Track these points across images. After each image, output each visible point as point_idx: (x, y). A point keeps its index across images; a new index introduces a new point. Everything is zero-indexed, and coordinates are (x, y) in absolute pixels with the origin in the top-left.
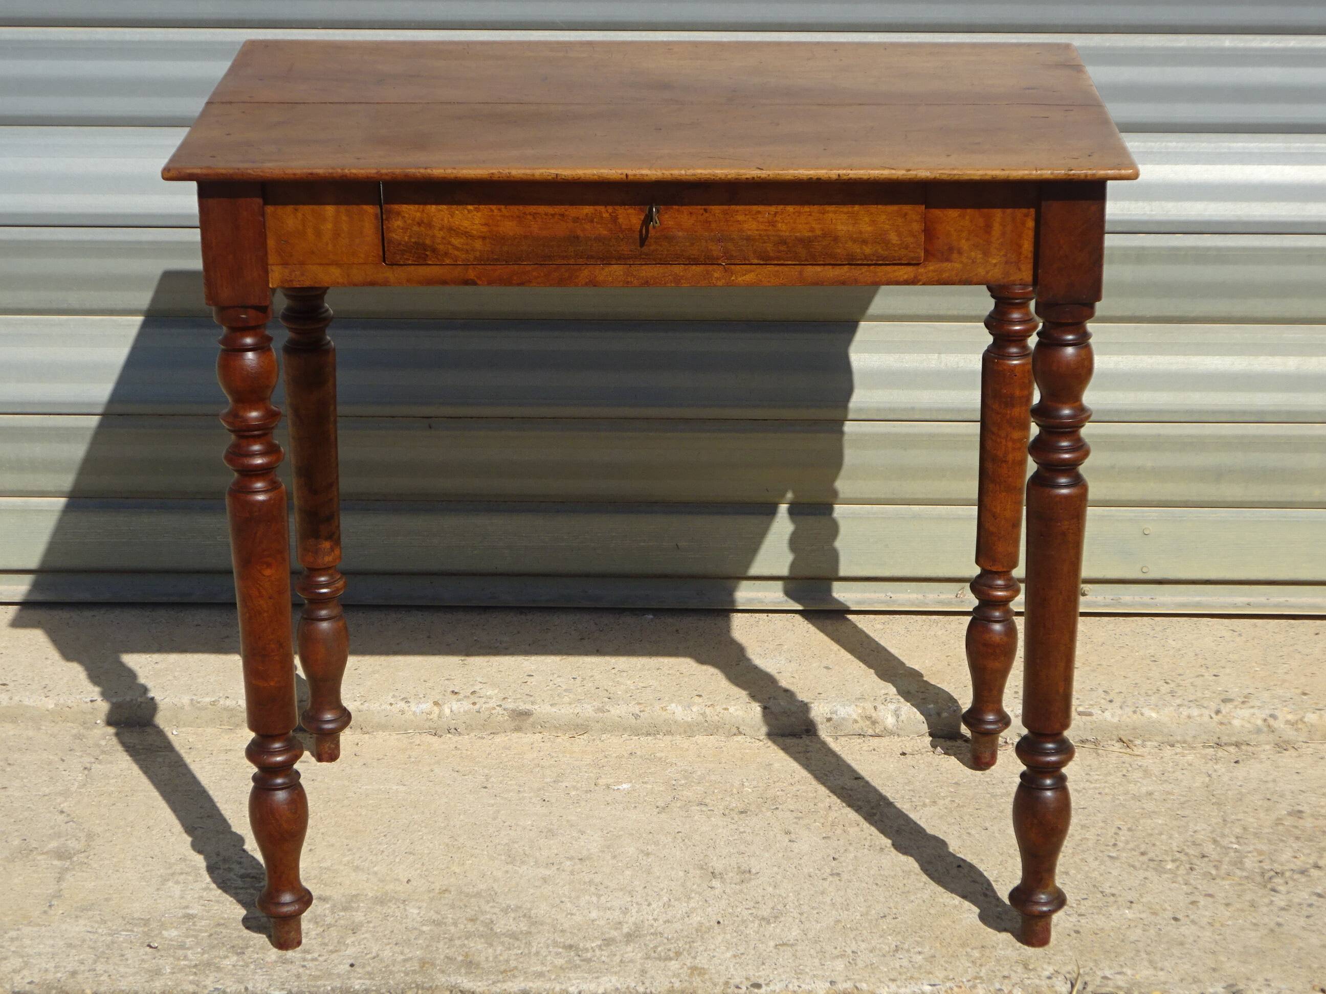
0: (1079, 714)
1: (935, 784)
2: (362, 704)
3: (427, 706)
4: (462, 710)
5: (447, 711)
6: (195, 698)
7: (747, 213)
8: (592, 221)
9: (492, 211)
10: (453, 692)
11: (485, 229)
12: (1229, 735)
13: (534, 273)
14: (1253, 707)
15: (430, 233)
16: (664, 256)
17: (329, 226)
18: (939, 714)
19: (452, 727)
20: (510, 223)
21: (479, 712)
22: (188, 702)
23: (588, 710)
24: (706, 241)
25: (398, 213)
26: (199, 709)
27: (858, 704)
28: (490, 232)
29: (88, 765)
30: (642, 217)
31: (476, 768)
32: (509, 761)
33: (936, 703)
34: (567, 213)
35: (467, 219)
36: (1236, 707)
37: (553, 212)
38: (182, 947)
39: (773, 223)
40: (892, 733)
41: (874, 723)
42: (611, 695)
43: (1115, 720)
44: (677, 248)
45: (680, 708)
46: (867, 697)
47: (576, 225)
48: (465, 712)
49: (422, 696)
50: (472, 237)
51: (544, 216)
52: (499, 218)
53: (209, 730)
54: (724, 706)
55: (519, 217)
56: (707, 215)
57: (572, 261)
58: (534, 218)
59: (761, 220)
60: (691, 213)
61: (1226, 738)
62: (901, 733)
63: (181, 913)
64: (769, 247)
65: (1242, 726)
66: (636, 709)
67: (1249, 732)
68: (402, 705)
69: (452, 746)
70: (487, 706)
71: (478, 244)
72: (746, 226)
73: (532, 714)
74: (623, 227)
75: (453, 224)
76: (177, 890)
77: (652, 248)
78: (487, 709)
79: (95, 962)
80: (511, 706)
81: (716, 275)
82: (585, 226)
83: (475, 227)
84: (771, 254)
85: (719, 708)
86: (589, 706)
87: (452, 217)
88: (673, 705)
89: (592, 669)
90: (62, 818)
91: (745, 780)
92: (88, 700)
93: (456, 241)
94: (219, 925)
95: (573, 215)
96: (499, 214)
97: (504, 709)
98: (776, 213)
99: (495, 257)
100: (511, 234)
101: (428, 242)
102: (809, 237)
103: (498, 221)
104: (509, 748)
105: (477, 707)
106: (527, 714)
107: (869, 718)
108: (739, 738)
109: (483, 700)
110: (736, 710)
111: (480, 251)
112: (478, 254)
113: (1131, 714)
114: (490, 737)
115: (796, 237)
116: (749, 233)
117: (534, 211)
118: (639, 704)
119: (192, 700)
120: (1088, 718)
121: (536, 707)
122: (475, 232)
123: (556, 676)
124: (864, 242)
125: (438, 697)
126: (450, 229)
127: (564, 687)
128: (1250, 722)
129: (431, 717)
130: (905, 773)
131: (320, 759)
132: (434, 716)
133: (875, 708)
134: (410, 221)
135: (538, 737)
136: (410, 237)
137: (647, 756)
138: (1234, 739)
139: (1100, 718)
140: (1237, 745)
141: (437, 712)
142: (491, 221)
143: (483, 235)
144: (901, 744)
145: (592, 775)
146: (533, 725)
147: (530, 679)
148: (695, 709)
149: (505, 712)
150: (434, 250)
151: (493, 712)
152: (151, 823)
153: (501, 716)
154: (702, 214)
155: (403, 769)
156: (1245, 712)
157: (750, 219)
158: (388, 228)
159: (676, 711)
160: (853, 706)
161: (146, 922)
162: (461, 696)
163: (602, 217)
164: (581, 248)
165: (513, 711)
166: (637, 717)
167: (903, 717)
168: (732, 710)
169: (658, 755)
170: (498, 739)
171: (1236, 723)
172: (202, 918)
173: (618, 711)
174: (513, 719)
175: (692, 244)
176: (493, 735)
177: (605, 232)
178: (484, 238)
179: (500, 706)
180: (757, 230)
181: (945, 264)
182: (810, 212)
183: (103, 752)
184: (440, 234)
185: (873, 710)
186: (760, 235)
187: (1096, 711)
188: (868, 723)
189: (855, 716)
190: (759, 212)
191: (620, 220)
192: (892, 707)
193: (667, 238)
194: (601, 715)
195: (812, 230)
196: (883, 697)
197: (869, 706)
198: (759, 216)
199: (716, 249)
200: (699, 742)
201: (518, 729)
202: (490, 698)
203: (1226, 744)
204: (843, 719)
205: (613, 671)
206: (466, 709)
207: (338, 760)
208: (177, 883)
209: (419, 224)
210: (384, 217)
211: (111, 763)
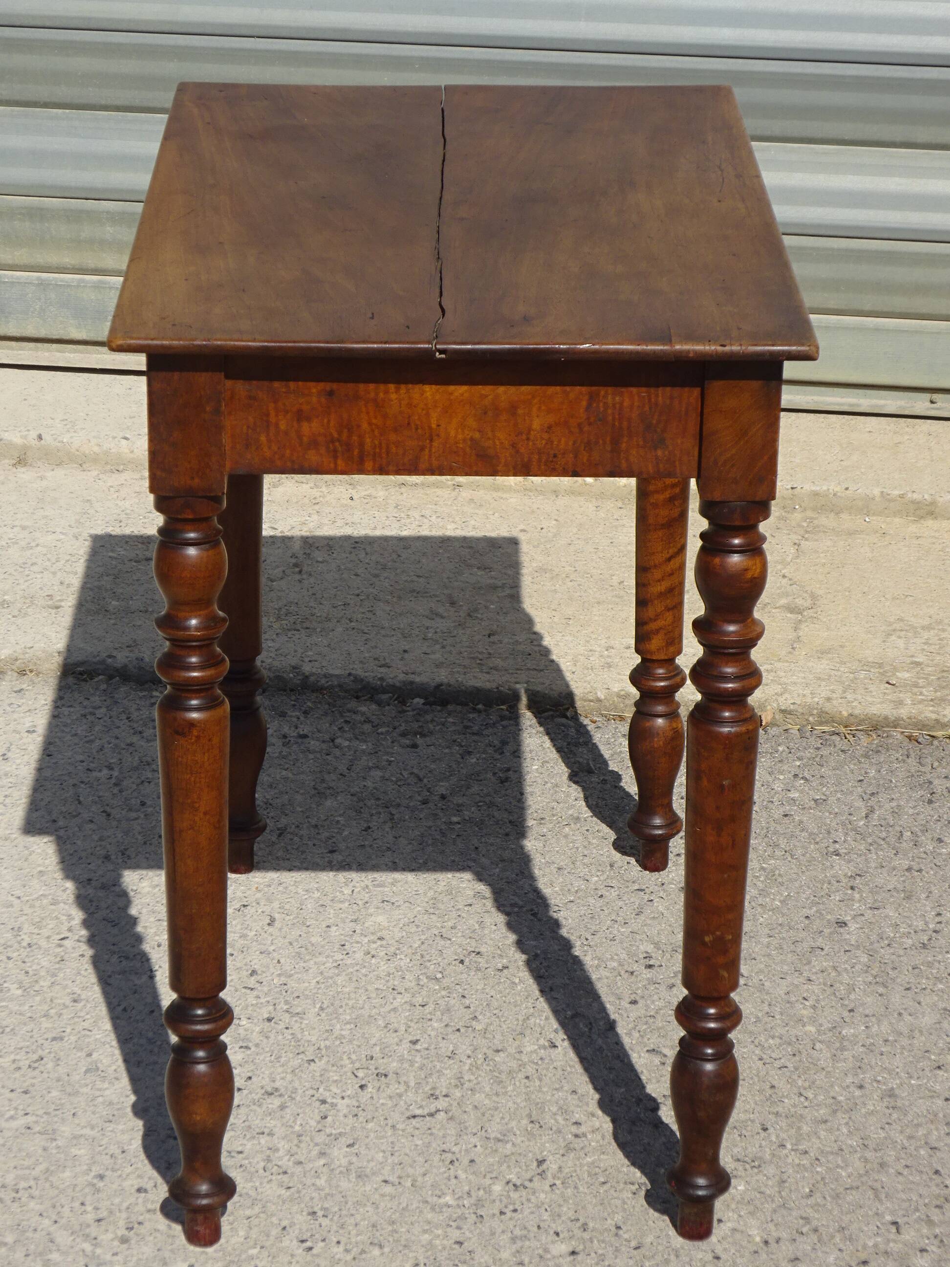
6: (885, 490)
22: (879, 494)
26: (890, 501)
29: (797, 541)
38: (916, 685)
53: (897, 520)
63: (909, 660)
76: (901, 643)
79: (844, 692)
90: (785, 581)
92: (789, 487)
94: (944, 671)
119: (882, 492)
152: (866, 590)
161: (881, 665)
172: (928, 666)
183: (807, 532)
208: (900, 637)
211: (817, 540)
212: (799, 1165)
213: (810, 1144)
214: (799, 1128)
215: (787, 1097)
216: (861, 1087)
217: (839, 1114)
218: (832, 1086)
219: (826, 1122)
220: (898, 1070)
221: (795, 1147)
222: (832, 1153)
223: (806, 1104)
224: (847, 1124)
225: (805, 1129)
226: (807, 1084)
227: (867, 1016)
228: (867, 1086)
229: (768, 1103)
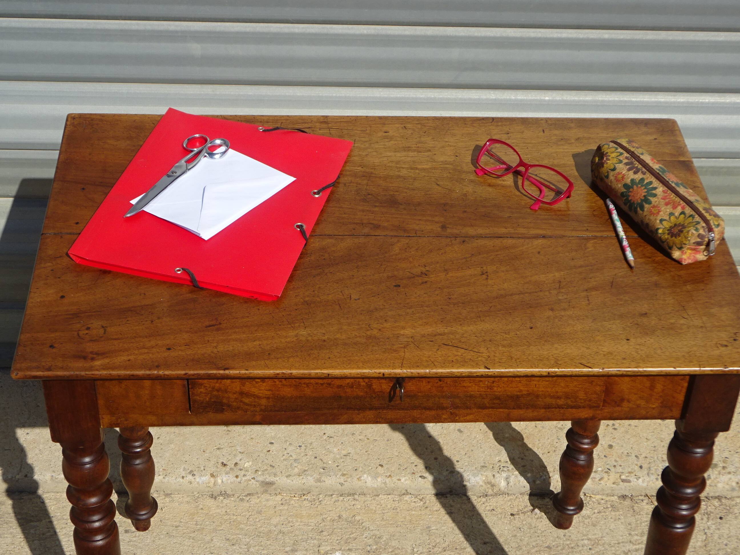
0: (622, 481)
1: (536, 549)
2: (164, 478)
3: (206, 478)
4: (229, 482)
5: (220, 481)
6: (54, 474)
7: (472, 381)
8: (352, 387)
9: (275, 382)
10: (222, 463)
11: (269, 393)
12: (714, 492)
13: (306, 418)
14: (729, 473)
15: (226, 395)
16: (406, 407)
17: (147, 392)
18: (534, 481)
19: (223, 491)
20: (289, 389)
21: (240, 483)
23: (310, 481)
24: (439, 398)
25: (201, 384)
27: (483, 473)
28: (273, 394)
30: (391, 385)
31: (240, 536)
32: (261, 527)
33: (532, 471)
34: (333, 383)
35: (255, 387)
36: (719, 473)
37: (322, 382)
39: (491, 388)
40: (503, 493)
41: (493, 486)
42: (325, 465)
43: (645, 485)
44: (416, 402)
45: (369, 478)
46: (487, 465)
47: (339, 389)
48: (231, 483)
49: (202, 468)
50: (259, 397)
51: (314, 385)
52: (279, 386)
54: (398, 478)
55: (296, 386)
56: (441, 383)
57: (335, 411)
58: (307, 386)
59: (483, 385)
60: (428, 382)
61: (713, 493)
62: (510, 492)
64: (486, 401)
65: (724, 487)
66: (342, 480)
67: (727, 490)
68: (190, 477)
69: (224, 510)
70: (245, 478)
71: (264, 402)
72: (470, 389)
73: (275, 484)
74: (376, 390)
75: (244, 390)
77: (397, 402)
78: (246, 481)
80: (261, 479)
81: (444, 416)
82: (347, 390)
83: (261, 392)
84: (488, 405)
85: (395, 479)
86: (311, 478)
87: (244, 386)
88: (365, 476)
89: (311, 435)
91: (414, 546)
93: (246, 400)
95: (338, 384)
96: (280, 384)
97: (257, 481)
98: (493, 382)
99: (277, 409)
100: (289, 395)
101: (225, 401)
102: (517, 396)
103: (279, 388)
104: (260, 512)
105: (239, 479)
106: (271, 484)
107: (489, 483)
108: (407, 498)
109: (243, 473)
110: (406, 480)
111: (265, 406)
112: (263, 407)
113: (655, 480)
114: (248, 499)
115: (508, 396)
116: (472, 393)
117: (308, 382)
118: (343, 475)
120: (628, 484)
121: (277, 479)
122: (261, 395)
123: (288, 443)
124: (559, 398)
125: (213, 470)
126: (242, 393)
127: (294, 457)
128: (728, 484)
129: (209, 485)
130: (516, 536)
131: (138, 529)
132: (211, 484)
133: (494, 476)
134: (210, 389)
135: (279, 498)
136: (210, 398)
137: (350, 519)
138: (717, 494)
139: (635, 483)
140: (719, 498)
141: (213, 482)
142: (274, 389)
143: (268, 396)
144: (510, 503)
145: (315, 541)
146: (275, 489)
147: (272, 448)
148: (379, 479)
149: (257, 483)
150: (229, 406)
151: (250, 482)
153: (254, 484)
154: (437, 383)
155: (193, 539)
156: (725, 478)
157: (474, 385)
158: (193, 394)
159: (367, 481)
160: (480, 475)
162: (228, 468)
163: (360, 385)
164: (343, 403)
165: (262, 482)
166: (342, 484)
167: (511, 484)
168: (403, 480)
169: (358, 518)
170: (254, 500)
171: (720, 485)
173: (330, 482)
174: (263, 487)
175: (428, 400)
176: (249, 497)
177: (362, 394)
178: (268, 398)
179: (254, 478)
180: (478, 392)
181: (617, 409)
182: (520, 380)
184: (233, 396)
185: (492, 477)
186: (480, 394)
187: (632, 478)
188: (489, 486)
189: (481, 483)
190: (481, 381)
191: (374, 387)
192: (504, 475)
193: (409, 396)
194: (319, 484)
195: (521, 391)
196: (498, 465)
197: (489, 474)
198: (481, 383)
199: (446, 403)
200: (382, 502)
201: (265, 491)
202: (247, 470)
203: (712, 497)
204: (474, 486)
205: (325, 437)
206: (232, 481)
207: (150, 529)
209: (218, 391)
210: (190, 386)
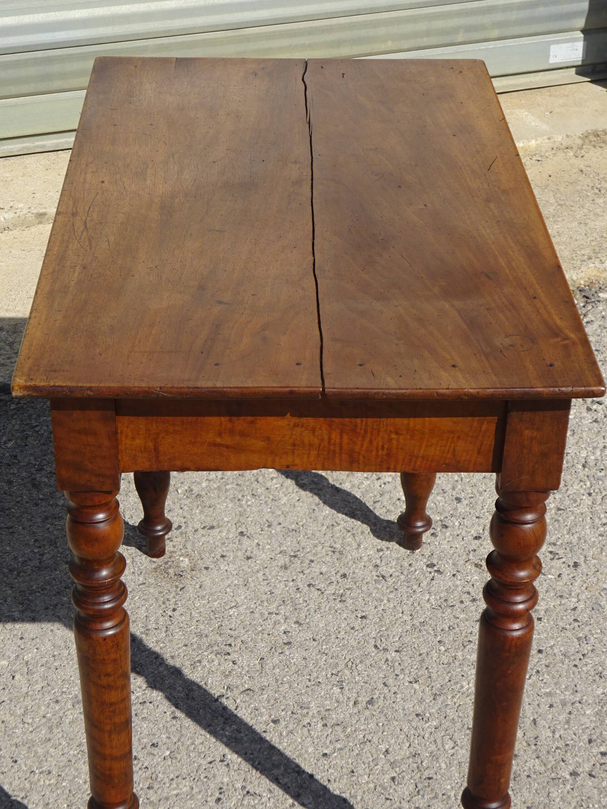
4: (10, 217)
19: (6, 227)
21: (19, 217)
48: (12, 218)
69: (12, 237)
70: (22, 213)
73: (47, 214)
78: (23, 215)
80: (34, 211)
97: (32, 214)
105: (18, 214)
106: (44, 214)
109: (19, 210)
121: (48, 210)
146: (48, 220)
151: (27, 216)
153: (30, 217)
162: (6, 210)
165: (37, 214)
170: (33, 229)
174: (38, 218)
176: (28, 228)
179: (29, 212)
201: (40, 223)
202: (21, 208)
206: (12, 216)
212: (49, 785)
213: (48, 764)
214: (36, 752)
215: (16, 727)
216: (57, 702)
217: (55, 730)
218: (39, 707)
219: (49, 740)
220: (72, 678)
221: (41, 770)
222: (66, 766)
223: (31, 729)
224: (63, 736)
225: (40, 751)
226: (22, 710)
227: (33, 639)
228: (59, 699)
229: (6, 737)
